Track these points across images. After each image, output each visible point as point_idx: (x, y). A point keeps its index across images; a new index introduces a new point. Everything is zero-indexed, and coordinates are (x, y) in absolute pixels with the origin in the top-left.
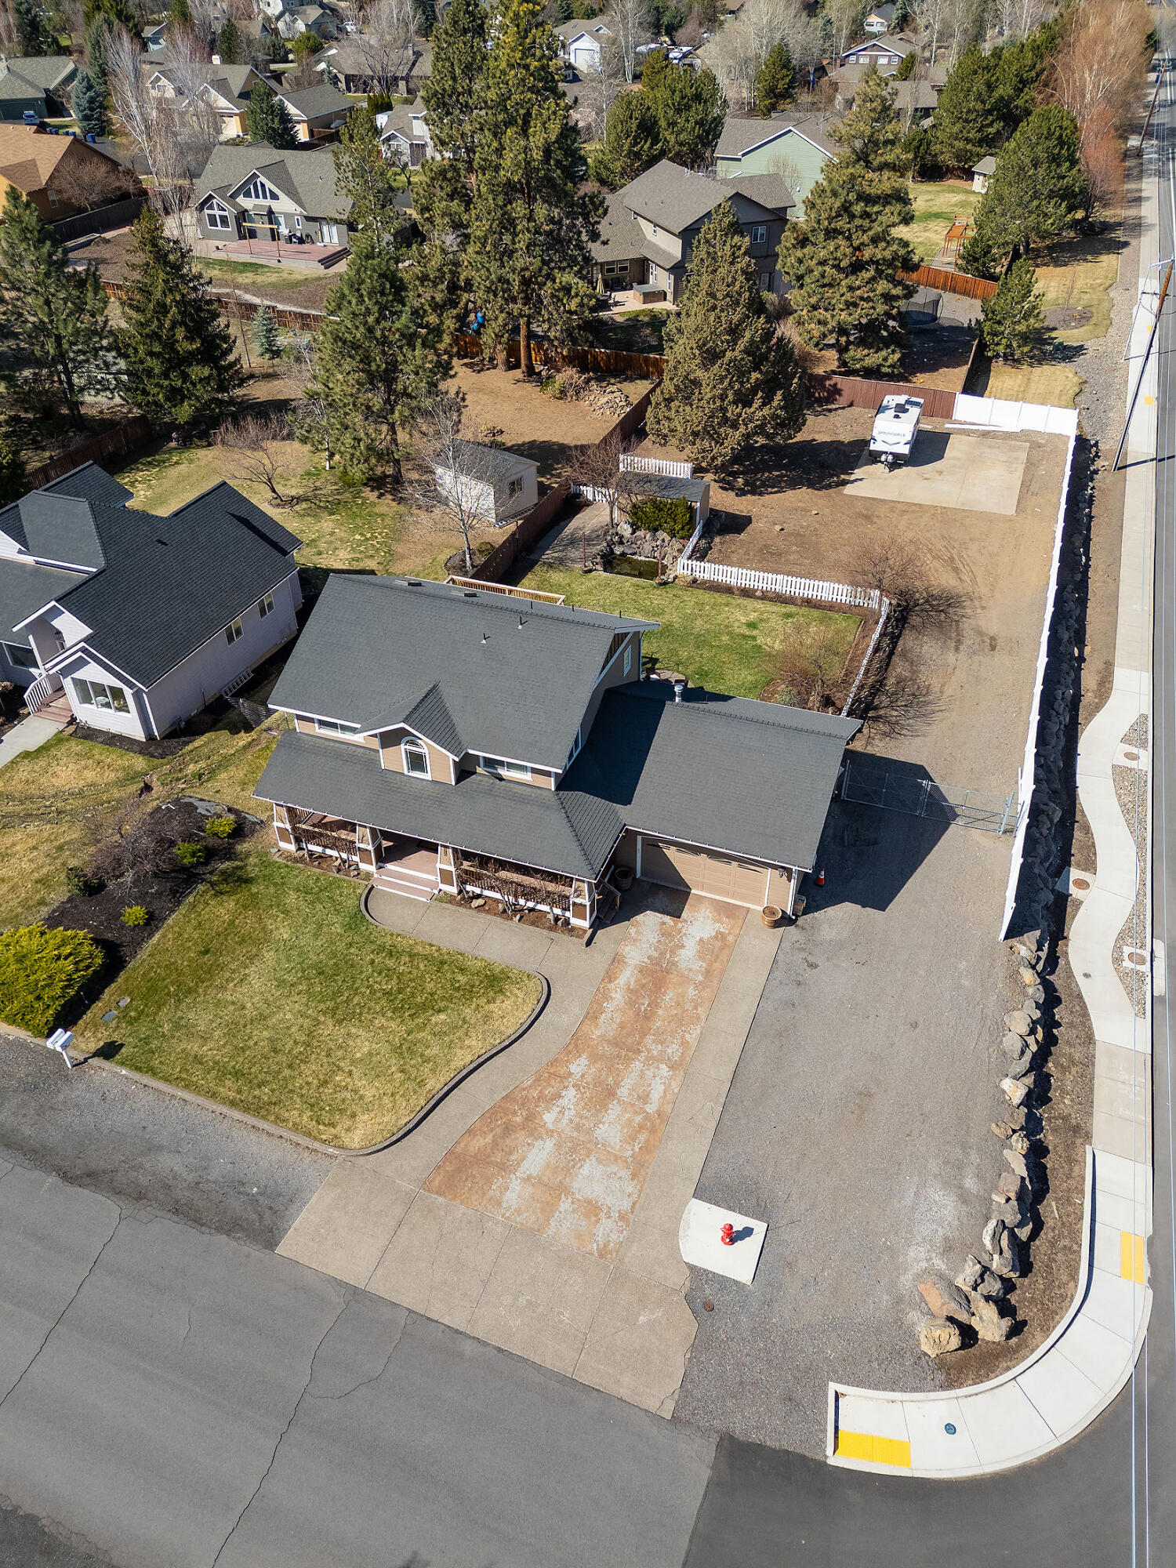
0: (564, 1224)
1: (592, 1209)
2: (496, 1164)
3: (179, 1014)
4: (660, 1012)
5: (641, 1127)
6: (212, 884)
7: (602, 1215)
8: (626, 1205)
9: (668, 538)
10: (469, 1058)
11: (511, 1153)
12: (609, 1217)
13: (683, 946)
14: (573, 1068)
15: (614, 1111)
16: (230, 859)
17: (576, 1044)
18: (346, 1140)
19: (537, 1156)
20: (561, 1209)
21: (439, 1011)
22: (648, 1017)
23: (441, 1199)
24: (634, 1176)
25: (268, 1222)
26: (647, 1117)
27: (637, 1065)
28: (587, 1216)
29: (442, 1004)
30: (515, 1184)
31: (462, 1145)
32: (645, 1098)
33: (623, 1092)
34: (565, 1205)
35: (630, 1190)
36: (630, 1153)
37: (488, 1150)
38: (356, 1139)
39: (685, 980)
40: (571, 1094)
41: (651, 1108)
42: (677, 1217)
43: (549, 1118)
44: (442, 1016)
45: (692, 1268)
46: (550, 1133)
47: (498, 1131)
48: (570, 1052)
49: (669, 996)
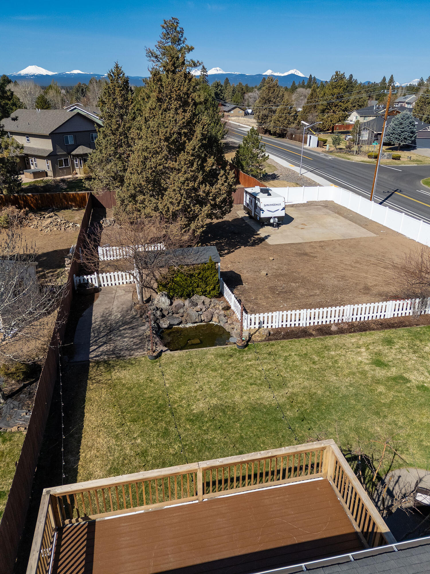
9: (207, 300)
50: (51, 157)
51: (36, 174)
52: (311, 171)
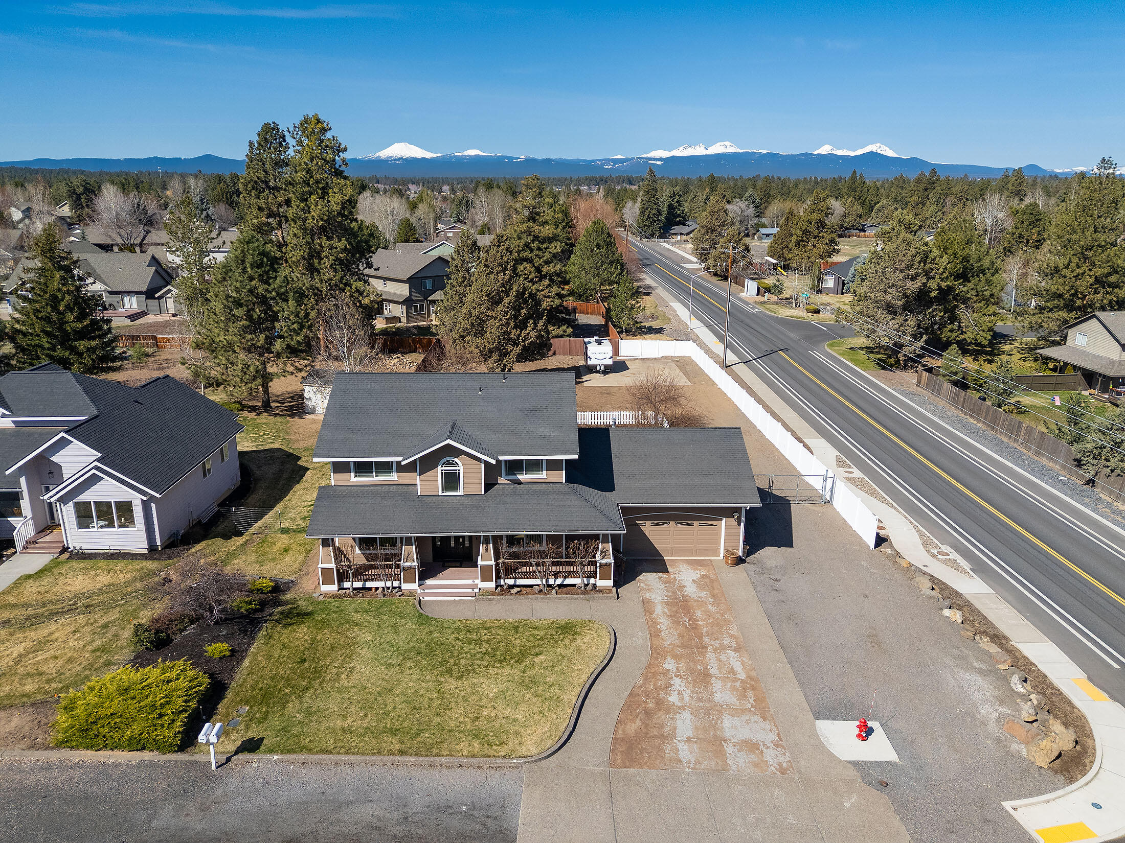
0: (738, 761)
1: (751, 746)
2: (658, 737)
3: (306, 705)
4: (701, 623)
5: (745, 689)
6: (276, 621)
7: (762, 747)
8: (773, 737)
10: (584, 677)
11: (662, 727)
12: (768, 748)
13: (684, 586)
14: (666, 666)
15: (717, 685)
16: (280, 605)
17: (657, 653)
18: (524, 751)
19: (685, 725)
20: (728, 752)
21: (537, 655)
22: (695, 627)
23: (632, 770)
24: (765, 719)
25: (493, 827)
26: (743, 681)
27: (710, 655)
28: (753, 752)
29: (537, 650)
30: (681, 746)
31: (620, 732)
32: (732, 671)
33: (714, 671)
34: (729, 749)
35: (768, 727)
36: (749, 706)
37: (644, 730)
38: (531, 748)
39: (702, 603)
40: (677, 681)
41: (743, 676)
42: (814, 734)
43: (673, 699)
44: (542, 657)
45: (851, 763)
46: (683, 708)
47: (642, 716)
48: (656, 659)
49: (699, 613)
50: (407, 302)
51: (389, 320)
52: (708, 326)
